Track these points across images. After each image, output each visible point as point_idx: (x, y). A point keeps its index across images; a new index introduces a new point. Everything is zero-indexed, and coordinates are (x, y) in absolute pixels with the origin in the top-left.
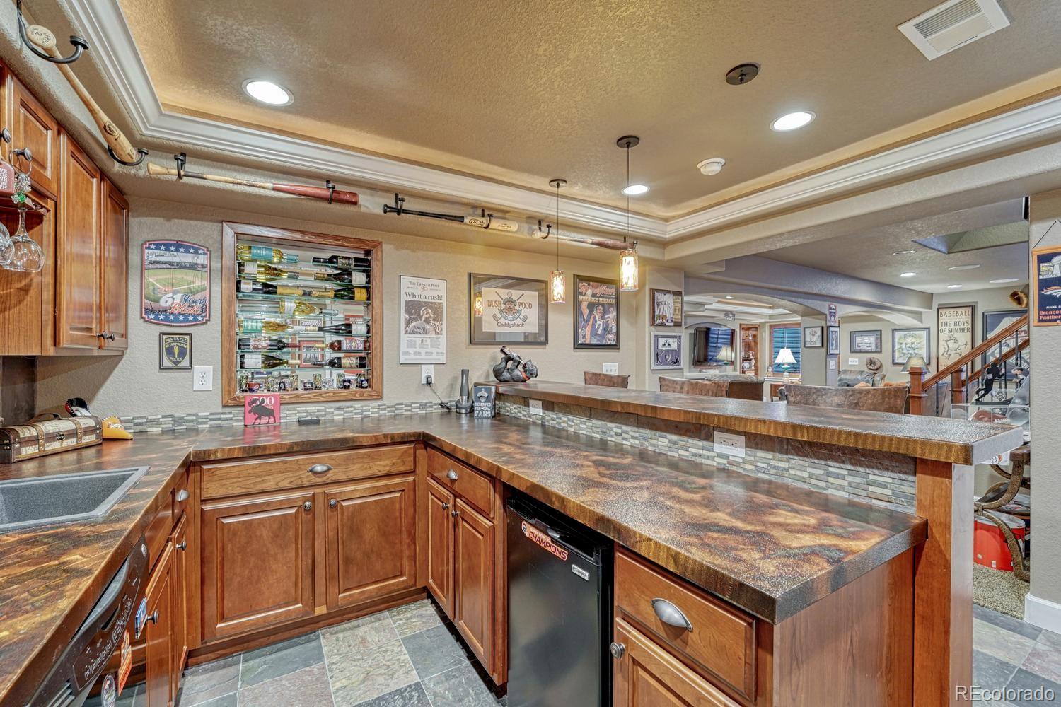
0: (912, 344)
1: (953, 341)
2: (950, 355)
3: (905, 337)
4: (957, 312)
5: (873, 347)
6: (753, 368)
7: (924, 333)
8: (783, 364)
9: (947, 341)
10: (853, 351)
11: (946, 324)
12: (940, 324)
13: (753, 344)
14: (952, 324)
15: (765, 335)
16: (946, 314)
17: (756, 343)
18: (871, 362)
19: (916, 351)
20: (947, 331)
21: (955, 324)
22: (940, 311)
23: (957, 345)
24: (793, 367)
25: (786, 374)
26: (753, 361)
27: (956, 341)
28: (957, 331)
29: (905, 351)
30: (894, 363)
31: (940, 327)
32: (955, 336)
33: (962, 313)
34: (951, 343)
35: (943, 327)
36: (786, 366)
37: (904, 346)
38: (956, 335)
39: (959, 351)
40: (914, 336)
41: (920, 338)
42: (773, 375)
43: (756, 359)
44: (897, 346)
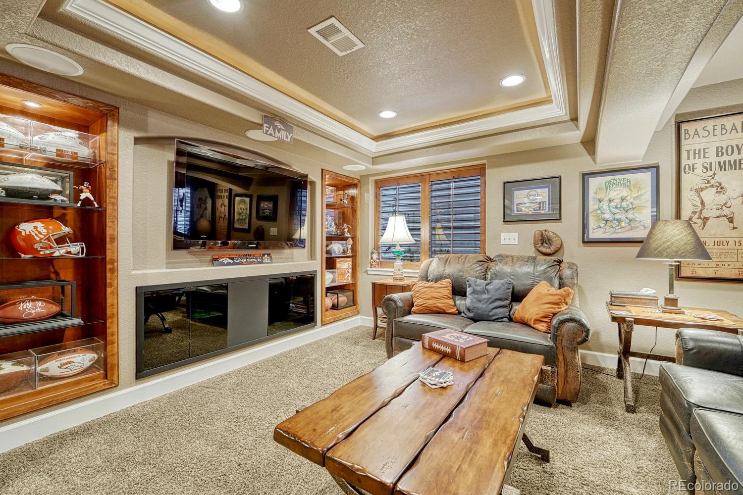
0: (623, 200)
1: (714, 190)
2: (706, 219)
3: (608, 186)
4: (723, 127)
5: (546, 209)
6: (349, 253)
7: (646, 177)
8: (395, 246)
9: (699, 191)
10: (508, 220)
11: (698, 153)
12: (684, 155)
13: (349, 211)
14: (712, 153)
15: (368, 197)
16: (696, 133)
17: (354, 211)
18: (544, 239)
19: (630, 215)
20: (699, 169)
21: (719, 151)
22: (684, 127)
23: (722, 198)
24: (409, 251)
25: (398, 263)
26: (350, 241)
27: (721, 189)
28: (722, 166)
29: (607, 216)
30: (587, 242)
31: (684, 162)
32: (718, 178)
33: (734, 128)
34: (709, 195)
35: (690, 162)
36: (398, 248)
37: (605, 205)
38: (722, 177)
39: (727, 211)
40: (628, 185)
41: (640, 188)
42: (380, 264)
43: (354, 238)
44: (592, 205)
